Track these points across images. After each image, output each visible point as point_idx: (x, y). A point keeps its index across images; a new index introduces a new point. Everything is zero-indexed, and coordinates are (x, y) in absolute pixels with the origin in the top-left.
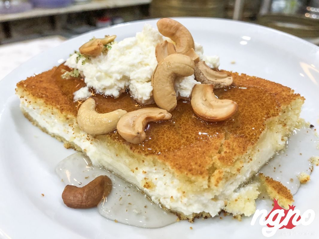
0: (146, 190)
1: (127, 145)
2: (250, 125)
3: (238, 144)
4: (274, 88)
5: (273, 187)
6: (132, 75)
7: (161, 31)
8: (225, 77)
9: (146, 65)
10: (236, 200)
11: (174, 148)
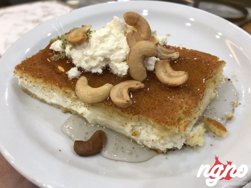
0: (133, 137)
1: (119, 109)
2: (197, 87)
3: (192, 101)
4: (206, 57)
5: (214, 124)
6: (112, 57)
7: (126, 22)
8: (173, 53)
9: (121, 49)
10: (193, 137)
11: (152, 108)
